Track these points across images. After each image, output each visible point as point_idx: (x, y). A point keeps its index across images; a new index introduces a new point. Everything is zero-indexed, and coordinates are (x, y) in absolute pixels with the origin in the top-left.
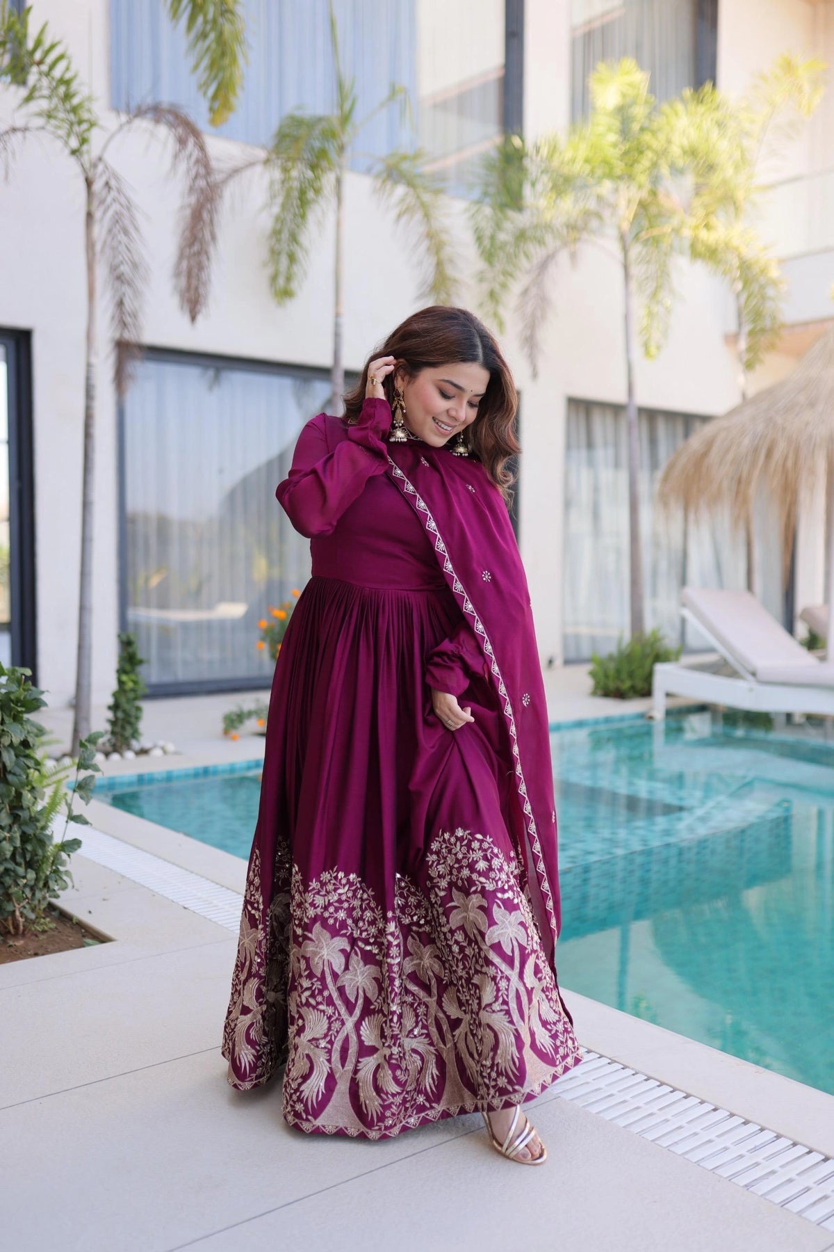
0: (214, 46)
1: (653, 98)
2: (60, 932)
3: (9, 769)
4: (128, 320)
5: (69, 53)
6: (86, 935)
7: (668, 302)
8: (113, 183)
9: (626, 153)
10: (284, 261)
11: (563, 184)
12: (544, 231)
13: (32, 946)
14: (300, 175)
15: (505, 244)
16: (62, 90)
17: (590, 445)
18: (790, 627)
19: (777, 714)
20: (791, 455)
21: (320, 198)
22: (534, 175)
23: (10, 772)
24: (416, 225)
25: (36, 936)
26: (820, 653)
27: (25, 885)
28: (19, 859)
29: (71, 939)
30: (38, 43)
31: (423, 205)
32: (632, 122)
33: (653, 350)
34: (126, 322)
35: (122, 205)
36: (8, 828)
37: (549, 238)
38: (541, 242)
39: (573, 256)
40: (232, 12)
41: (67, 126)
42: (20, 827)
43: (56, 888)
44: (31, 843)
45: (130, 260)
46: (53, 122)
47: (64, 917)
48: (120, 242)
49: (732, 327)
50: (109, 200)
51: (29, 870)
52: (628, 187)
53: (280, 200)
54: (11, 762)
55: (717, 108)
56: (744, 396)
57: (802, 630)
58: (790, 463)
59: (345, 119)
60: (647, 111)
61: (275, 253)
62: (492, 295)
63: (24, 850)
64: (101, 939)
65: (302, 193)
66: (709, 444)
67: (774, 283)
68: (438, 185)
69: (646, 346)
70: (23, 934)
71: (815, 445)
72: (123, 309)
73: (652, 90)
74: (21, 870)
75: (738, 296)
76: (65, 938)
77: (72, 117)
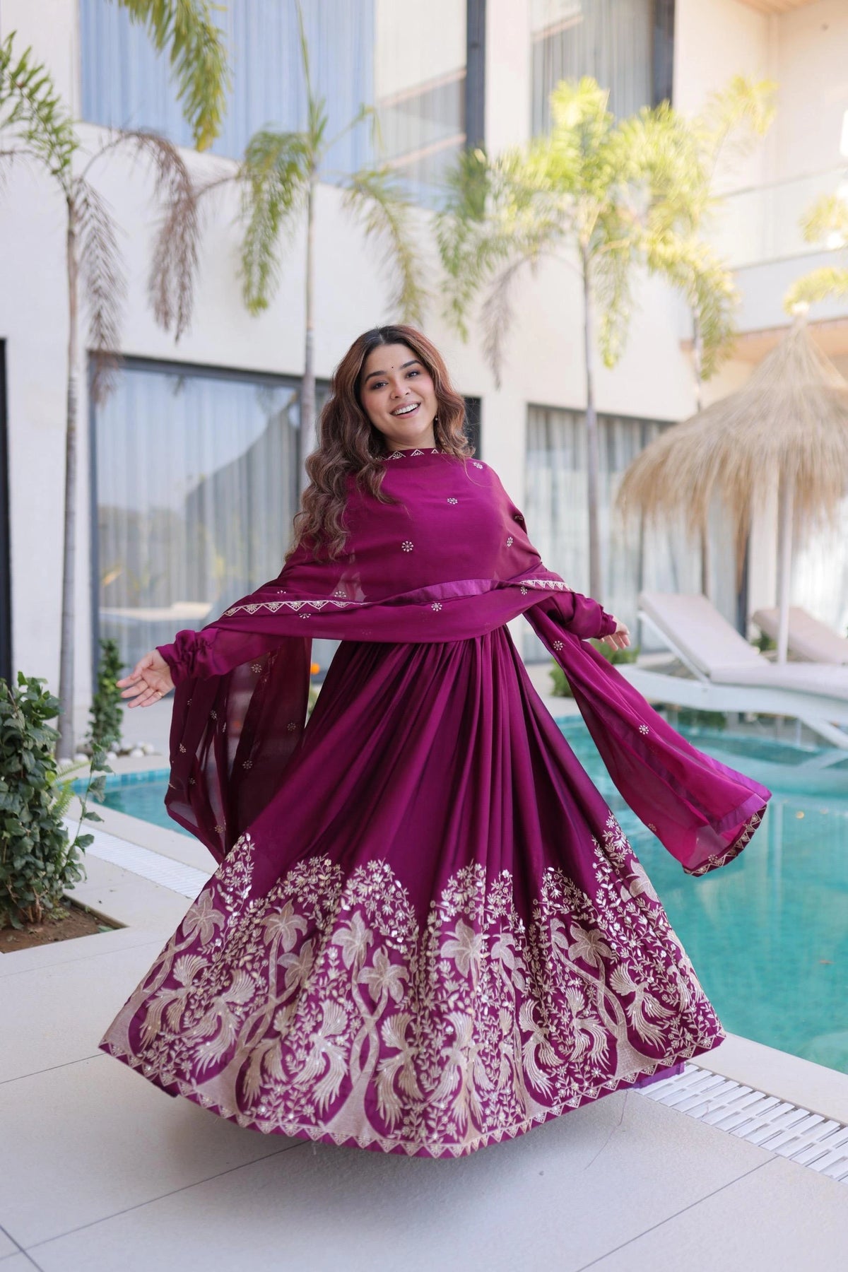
0: (197, 73)
1: (612, 116)
2: (74, 920)
3: (29, 771)
4: (106, 332)
5: (51, 77)
6: (98, 922)
7: (626, 310)
8: (91, 200)
9: (585, 168)
10: (256, 270)
11: (524, 198)
12: (506, 242)
13: (51, 933)
14: (270, 187)
15: (467, 255)
16: (45, 112)
17: (549, 447)
18: (743, 630)
19: (730, 713)
20: (744, 465)
21: (290, 209)
22: (497, 187)
23: (30, 774)
24: (384, 238)
25: (54, 924)
26: (770, 654)
27: (45, 877)
28: (38, 853)
29: (85, 926)
30: (22, 67)
31: (391, 219)
32: (592, 138)
33: (612, 359)
34: (104, 334)
35: (99, 221)
36: (28, 825)
37: (511, 249)
38: (504, 253)
39: (534, 267)
40: (214, 41)
41: (48, 147)
42: (39, 823)
43: (72, 880)
44: (48, 839)
45: (107, 274)
46: (34, 142)
47: (75, 906)
48: (97, 257)
49: (688, 333)
50: (87, 216)
51: (48, 863)
52: (588, 202)
53: (251, 211)
54: (31, 764)
55: (674, 126)
56: (699, 405)
57: (754, 632)
58: (742, 474)
59: (316, 138)
60: (606, 128)
61: (247, 266)
62: (456, 304)
63: (42, 846)
64: (115, 926)
65: (273, 206)
66: (666, 454)
67: (729, 296)
68: (404, 199)
69: (605, 354)
70: (42, 923)
71: (766, 455)
72: (101, 321)
73: (610, 108)
74: (40, 864)
75: (693, 308)
76: (79, 925)
77: (54, 138)
